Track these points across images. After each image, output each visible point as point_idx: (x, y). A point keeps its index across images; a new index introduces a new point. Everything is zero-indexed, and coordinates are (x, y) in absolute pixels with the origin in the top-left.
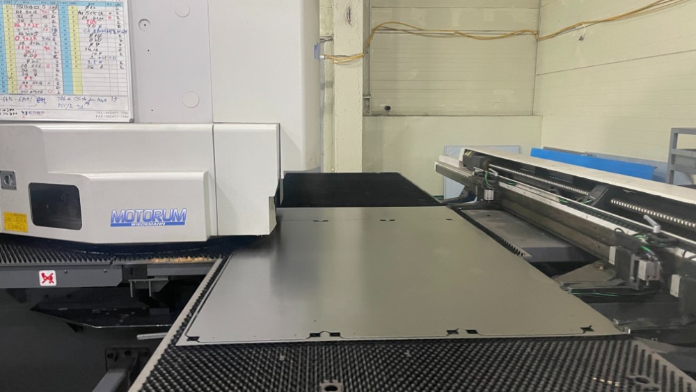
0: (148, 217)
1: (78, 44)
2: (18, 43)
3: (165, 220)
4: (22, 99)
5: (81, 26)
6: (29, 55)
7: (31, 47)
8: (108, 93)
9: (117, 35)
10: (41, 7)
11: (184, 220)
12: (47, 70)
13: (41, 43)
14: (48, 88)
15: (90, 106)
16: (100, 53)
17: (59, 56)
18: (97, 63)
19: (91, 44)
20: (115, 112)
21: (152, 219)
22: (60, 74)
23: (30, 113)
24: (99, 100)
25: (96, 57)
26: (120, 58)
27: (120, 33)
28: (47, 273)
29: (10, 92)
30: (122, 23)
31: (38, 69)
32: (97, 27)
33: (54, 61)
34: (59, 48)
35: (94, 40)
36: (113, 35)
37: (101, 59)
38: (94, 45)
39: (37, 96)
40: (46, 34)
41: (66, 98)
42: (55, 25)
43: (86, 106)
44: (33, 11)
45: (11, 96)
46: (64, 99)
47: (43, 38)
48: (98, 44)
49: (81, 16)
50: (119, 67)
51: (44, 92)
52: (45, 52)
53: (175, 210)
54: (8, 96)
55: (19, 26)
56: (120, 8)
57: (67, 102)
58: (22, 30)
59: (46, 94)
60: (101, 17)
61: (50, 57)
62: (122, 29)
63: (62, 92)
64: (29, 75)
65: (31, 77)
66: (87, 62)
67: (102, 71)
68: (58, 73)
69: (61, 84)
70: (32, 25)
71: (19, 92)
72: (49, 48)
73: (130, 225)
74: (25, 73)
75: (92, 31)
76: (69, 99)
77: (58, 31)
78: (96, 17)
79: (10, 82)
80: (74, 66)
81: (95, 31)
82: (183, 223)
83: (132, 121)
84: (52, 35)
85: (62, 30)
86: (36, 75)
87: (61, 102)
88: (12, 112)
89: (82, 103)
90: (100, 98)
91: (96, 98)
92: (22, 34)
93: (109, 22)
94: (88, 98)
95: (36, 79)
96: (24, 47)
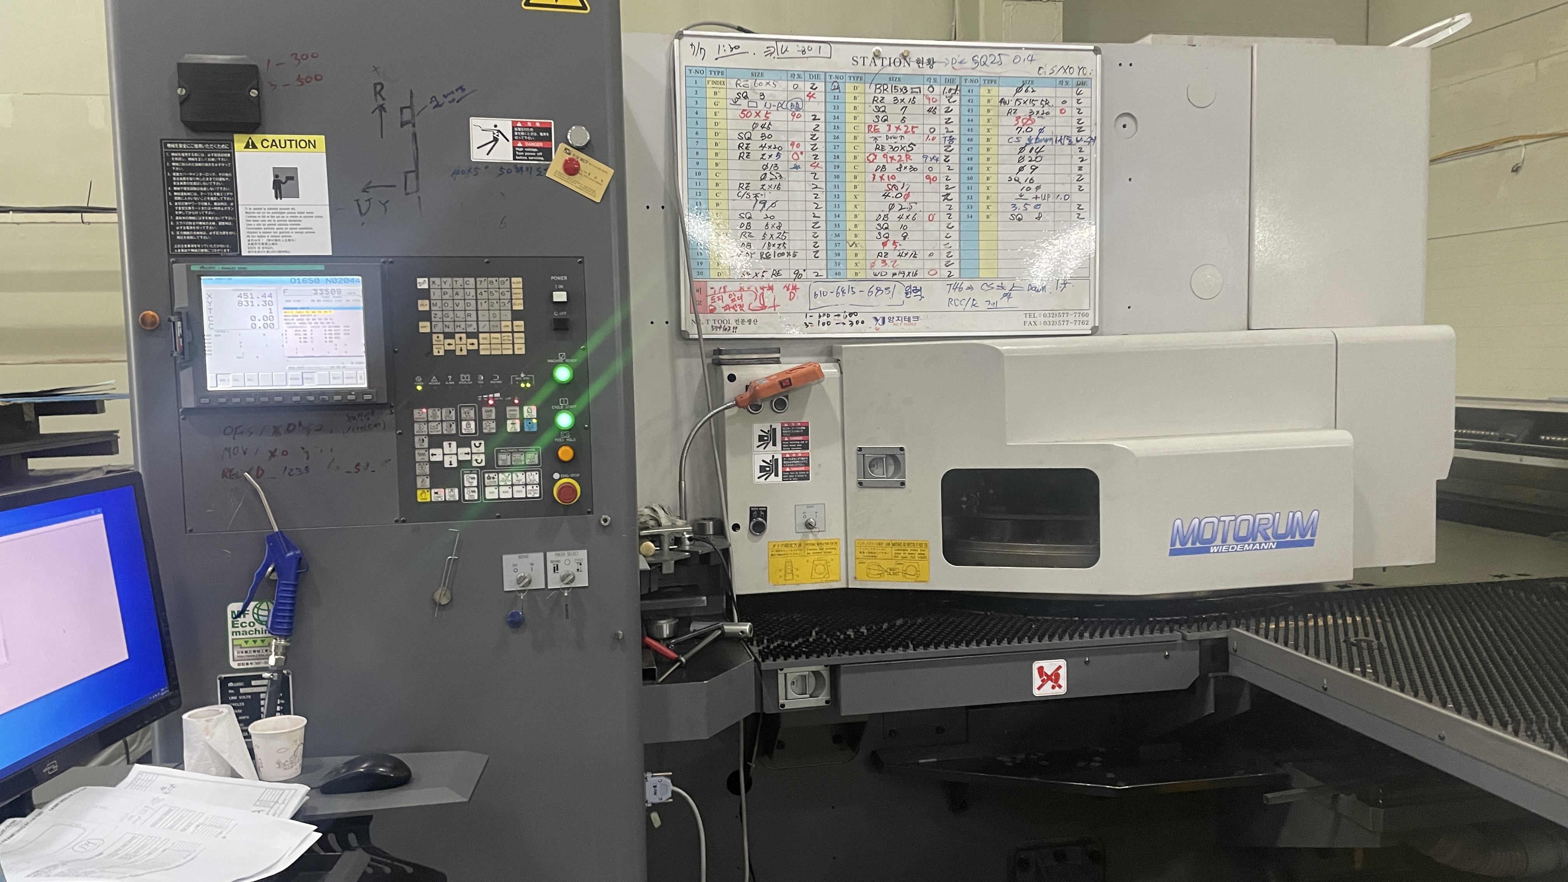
0: (1243, 533)
1: (993, 169)
2: (874, 166)
3: (1276, 536)
4: (874, 290)
5: (1002, 131)
6: (893, 193)
7: (899, 177)
8: (1050, 273)
9: (1075, 149)
10: (925, 89)
11: (1313, 535)
12: (928, 226)
13: (919, 167)
14: (929, 265)
15: (1013, 302)
16: (1038, 188)
17: (954, 196)
18: (1030, 208)
19: (1021, 169)
20: (1065, 312)
21: (1252, 536)
22: (955, 234)
23: (891, 320)
24: (1031, 288)
25: (1029, 196)
26: (1077, 197)
27: (1081, 143)
28: (1049, 666)
29: (850, 274)
30: (1086, 121)
31: (910, 225)
32: (1035, 132)
33: (944, 206)
34: (954, 178)
35: (1027, 159)
36: (1067, 149)
38: (1027, 169)
39: (907, 284)
40: (932, 149)
41: (965, 284)
42: (950, 127)
43: (1004, 303)
44: (907, 97)
45: (852, 284)
46: (961, 289)
47: (925, 157)
48: (1034, 169)
49: (1005, 109)
50: (1075, 216)
51: (920, 274)
52: (928, 188)
53: (1298, 514)
54: (845, 285)
55: (876, 131)
56: (1085, 91)
57: (966, 294)
58: (882, 140)
59: (923, 279)
60: (1046, 109)
61: (936, 197)
62: (1086, 133)
63: (956, 273)
64: (892, 238)
65: (894, 243)
66: (1010, 208)
67: (1040, 224)
68: (951, 232)
69: (955, 255)
70: (904, 129)
71: (870, 275)
72: (934, 179)
73: (1207, 550)
74: (883, 232)
75: (1024, 140)
76: (970, 288)
78: (1035, 110)
79: (850, 254)
80: (983, 217)
81: (1030, 140)
82: (1310, 543)
83: (1095, 331)
84: (943, 149)
85: (964, 140)
87: (954, 295)
88: (854, 319)
89: (995, 295)
90: (1034, 284)
92: (883, 149)
93: (1060, 120)
94: (1008, 285)
95: (905, 245)
96: (885, 177)
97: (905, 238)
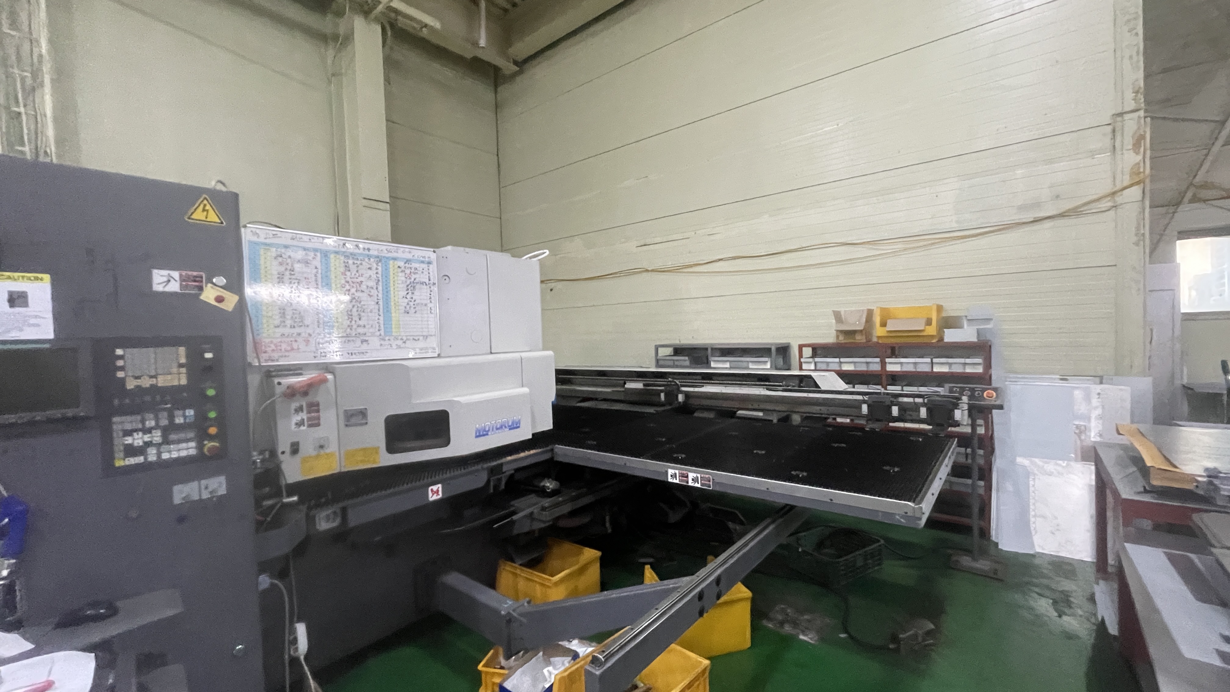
0: (498, 426)
1: (396, 293)
2: (345, 290)
3: (509, 426)
4: (347, 341)
5: (399, 278)
6: (354, 301)
7: (356, 294)
8: (421, 334)
9: (428, 287)
10: (367, 260)
11: (520, 424)
12: (370, 314)
13: (365, 291)
14: (371, 330)
15: (407, 345)
16: (415, 301)
17: (381, 303)
18: (412, 309)
19: (407, 294)
20: (427, 349)
21: (501, 427)
22: (381, 318)
23: (355, 354)
24: (414, 339)
25: (412, 304)
26: (430, 305)
27: (431, 285)
28: (435, 488)
29: (335, 335)
30: (432, 278)
31: (362, 314)
32: (413, 279)
33: (377, 307)
34: (380, 296)
35: (410, 290)
36: (425, 286)
37: (415, 306)
38: (410, 293)
39: (362, 338)
40: (372, 284)
41: (387, 338)
42: (378, 275)
43: (403, 345)
44: (359, 262)
45: (336, 339)
46: (385, 340)
47: (368, 287)
48: (413, 293)
49: (400, 270)
50: (429, 312)
51: (367, 334)
52: (369, 299)
53: (515, 418)
54: (333, 339)
55: (346, 275)
56: (431, 266)
57: (387, 342)
58: (348, 279)
59: (369, 336)
60: (416, 271)
61: (373, 303)
62: (431, 282)
63: (383, 334)
64: (354, 319)
65: (356, 321)
66: (404, 308)
67: (417, 315)
68: (380, 317)
69: (382, 326)
70: (358, 274)
71: (345, 335)
72: (372, 296)
73: (487, 435)
74: (350, 317)
75: (408, 282)
76: (389, 340)
77: (381, 281)
78: (412, 271)
80: (393, 311)
81: (410, 282)
82: (519, 427)
83: (439, 356)
84: (375, 284)
85: (384, 281)
86: (360, 319)
87: (382, 342)
88: (338, 354)
89: (400, 342)
90: (415, 338)
91: (411, 338)
92: (349, 282)
93: (422, 275)
94: (405, 338)
95: (361, 323)
96: (350, 294)
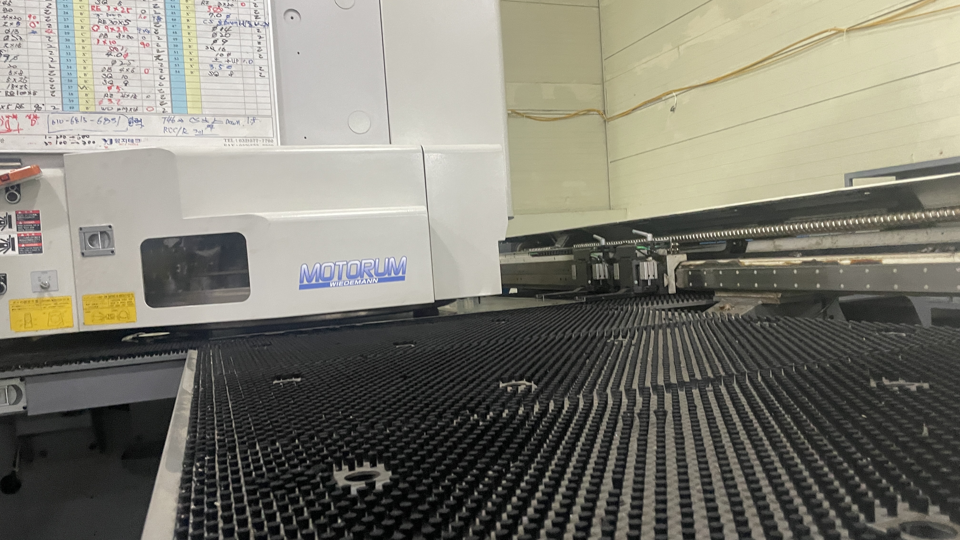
0: (353, 273)
1: (194, 40)
2: (97, 34)
3: (377, 274)
4: (103, 120)
5: (199, 15)
6: (115, 53)
7: (118, 42)
8: (243, 112)
9: (255, 30)
11: (404, 272)
12: (144, 76)
13: (135, 37)
14: (146, 104)
15: (215, 131)
16: (229, 55)
17: (164, 57)
18: (224, 68)
19: (215, 41)
20: (255, 139)
21: (360, 275)
22: (166, 84)
23: (117, 141)
24: (228, 122)
25: (223, 60)
26: (258, 62)
27: (258, 26)
29: (82, 108)
30: (261, 12)
31: (130, 75)
32: (224, 17)
33: (157, 63)
34: (163, 45)
35: (219, 35)
36: (248, 29)
37: (230, 63)
38: (220, 42)
39: (129, 116)
40: (144, 24)
41: (177, 118)
42: (157, 10)
43: (208, 131)
45: (84, 115)
46: (173, 121)
47: (139, 29)
48: (225, 42)
50: (258, 75)
51: (140, 110)
52: (142, 50)
53: (392, 260)
54: (78, 116)
55: (98, 10)
57: (177, 125)
58: (103, 17)
59: (143, 113)
60: (231, 2)
61: (150, 57)
62: (262, 20)
63: (169, 110)
64: (115, 84)
65: (118, 87)
66: (209, 68)
67: (232, 79)
68: (163, 82)
69: (168, 98)
70: (121, 10)
71: (99, 109)
72: (148, 45)
73: (328, 285)
74: (108, 80)
75: (216, 23)
76: (181, 121)
77: (163, 20)
78: (222, 2)
79: (82, 94)
80: (188, 72)
81: (220, 22)
82: (402, 278)
84: (153, 25)
85: (169, 19)
87: (168, 125)
88: (86, 140)
89: (201, 126)
90: (230, 119)
91: (224, 119)
92: (104, 22)
93: (241, 10)
94: (211, 120)
95: (127, 89)
96: (108, 42)
97: (126, 84)
